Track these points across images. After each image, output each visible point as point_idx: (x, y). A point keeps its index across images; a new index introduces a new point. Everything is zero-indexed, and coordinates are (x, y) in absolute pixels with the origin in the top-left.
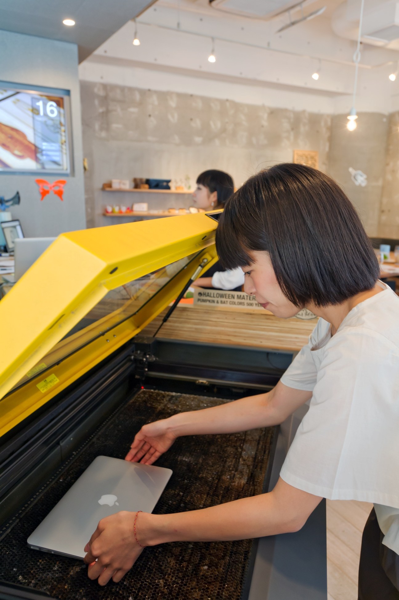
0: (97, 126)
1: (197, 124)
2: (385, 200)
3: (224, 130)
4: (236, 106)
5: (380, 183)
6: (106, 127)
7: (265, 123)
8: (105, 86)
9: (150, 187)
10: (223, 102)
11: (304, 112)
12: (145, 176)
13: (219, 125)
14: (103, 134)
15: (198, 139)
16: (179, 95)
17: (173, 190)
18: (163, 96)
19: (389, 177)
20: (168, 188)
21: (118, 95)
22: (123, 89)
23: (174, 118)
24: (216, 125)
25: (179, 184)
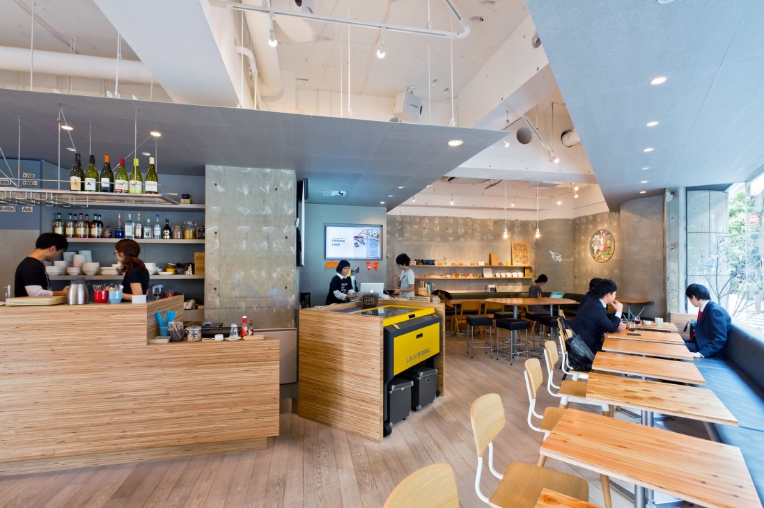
0: (397, 235)
1: (450, 231)
2: (576, 270)
3: (466, 233)
4: (473, 221)
5: (572, 259)
6: (402, 235)
7: (492, 228)
8: (401, 217)
9: (423, 264)
10: (465, 219)
11: (517, 220)
12: (421, 259)
13: (463, 230)
14: (400, 239)
15: (451, 239)
16: (440, 217)
17: (436, 265)
18: (431, 219)
19: (577, 256)
20: (434, 264)
21: (408, 220)
22: (410, 217)
23: (437, 229)
24: (461, 231)
25: (440, 262)
